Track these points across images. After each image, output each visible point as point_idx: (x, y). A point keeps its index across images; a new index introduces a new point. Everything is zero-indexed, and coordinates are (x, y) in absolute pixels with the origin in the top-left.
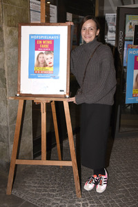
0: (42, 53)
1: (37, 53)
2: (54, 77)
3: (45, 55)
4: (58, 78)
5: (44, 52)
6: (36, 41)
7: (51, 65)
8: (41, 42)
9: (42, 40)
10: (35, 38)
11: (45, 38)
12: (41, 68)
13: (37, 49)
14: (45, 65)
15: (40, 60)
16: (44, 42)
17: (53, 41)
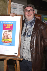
0: (6, 31)
1: (4, 31)
2: (12, 45)
3: (8, 32)
4: (14, 46)
5: (7, 30)
6: (4, 24)
7: (10, 38)
8: (6, 25)
9: (7, 24)
10: (4, 23)
11: (8, 23)
12: (5, 39)
13: (4, 29)
14: (8, 38)
15: (5, 35)
16: (8, 25)
17: (12, 24)
